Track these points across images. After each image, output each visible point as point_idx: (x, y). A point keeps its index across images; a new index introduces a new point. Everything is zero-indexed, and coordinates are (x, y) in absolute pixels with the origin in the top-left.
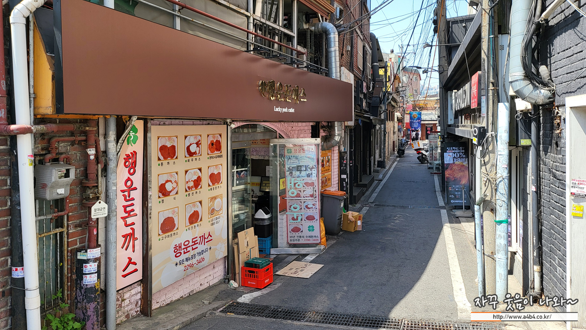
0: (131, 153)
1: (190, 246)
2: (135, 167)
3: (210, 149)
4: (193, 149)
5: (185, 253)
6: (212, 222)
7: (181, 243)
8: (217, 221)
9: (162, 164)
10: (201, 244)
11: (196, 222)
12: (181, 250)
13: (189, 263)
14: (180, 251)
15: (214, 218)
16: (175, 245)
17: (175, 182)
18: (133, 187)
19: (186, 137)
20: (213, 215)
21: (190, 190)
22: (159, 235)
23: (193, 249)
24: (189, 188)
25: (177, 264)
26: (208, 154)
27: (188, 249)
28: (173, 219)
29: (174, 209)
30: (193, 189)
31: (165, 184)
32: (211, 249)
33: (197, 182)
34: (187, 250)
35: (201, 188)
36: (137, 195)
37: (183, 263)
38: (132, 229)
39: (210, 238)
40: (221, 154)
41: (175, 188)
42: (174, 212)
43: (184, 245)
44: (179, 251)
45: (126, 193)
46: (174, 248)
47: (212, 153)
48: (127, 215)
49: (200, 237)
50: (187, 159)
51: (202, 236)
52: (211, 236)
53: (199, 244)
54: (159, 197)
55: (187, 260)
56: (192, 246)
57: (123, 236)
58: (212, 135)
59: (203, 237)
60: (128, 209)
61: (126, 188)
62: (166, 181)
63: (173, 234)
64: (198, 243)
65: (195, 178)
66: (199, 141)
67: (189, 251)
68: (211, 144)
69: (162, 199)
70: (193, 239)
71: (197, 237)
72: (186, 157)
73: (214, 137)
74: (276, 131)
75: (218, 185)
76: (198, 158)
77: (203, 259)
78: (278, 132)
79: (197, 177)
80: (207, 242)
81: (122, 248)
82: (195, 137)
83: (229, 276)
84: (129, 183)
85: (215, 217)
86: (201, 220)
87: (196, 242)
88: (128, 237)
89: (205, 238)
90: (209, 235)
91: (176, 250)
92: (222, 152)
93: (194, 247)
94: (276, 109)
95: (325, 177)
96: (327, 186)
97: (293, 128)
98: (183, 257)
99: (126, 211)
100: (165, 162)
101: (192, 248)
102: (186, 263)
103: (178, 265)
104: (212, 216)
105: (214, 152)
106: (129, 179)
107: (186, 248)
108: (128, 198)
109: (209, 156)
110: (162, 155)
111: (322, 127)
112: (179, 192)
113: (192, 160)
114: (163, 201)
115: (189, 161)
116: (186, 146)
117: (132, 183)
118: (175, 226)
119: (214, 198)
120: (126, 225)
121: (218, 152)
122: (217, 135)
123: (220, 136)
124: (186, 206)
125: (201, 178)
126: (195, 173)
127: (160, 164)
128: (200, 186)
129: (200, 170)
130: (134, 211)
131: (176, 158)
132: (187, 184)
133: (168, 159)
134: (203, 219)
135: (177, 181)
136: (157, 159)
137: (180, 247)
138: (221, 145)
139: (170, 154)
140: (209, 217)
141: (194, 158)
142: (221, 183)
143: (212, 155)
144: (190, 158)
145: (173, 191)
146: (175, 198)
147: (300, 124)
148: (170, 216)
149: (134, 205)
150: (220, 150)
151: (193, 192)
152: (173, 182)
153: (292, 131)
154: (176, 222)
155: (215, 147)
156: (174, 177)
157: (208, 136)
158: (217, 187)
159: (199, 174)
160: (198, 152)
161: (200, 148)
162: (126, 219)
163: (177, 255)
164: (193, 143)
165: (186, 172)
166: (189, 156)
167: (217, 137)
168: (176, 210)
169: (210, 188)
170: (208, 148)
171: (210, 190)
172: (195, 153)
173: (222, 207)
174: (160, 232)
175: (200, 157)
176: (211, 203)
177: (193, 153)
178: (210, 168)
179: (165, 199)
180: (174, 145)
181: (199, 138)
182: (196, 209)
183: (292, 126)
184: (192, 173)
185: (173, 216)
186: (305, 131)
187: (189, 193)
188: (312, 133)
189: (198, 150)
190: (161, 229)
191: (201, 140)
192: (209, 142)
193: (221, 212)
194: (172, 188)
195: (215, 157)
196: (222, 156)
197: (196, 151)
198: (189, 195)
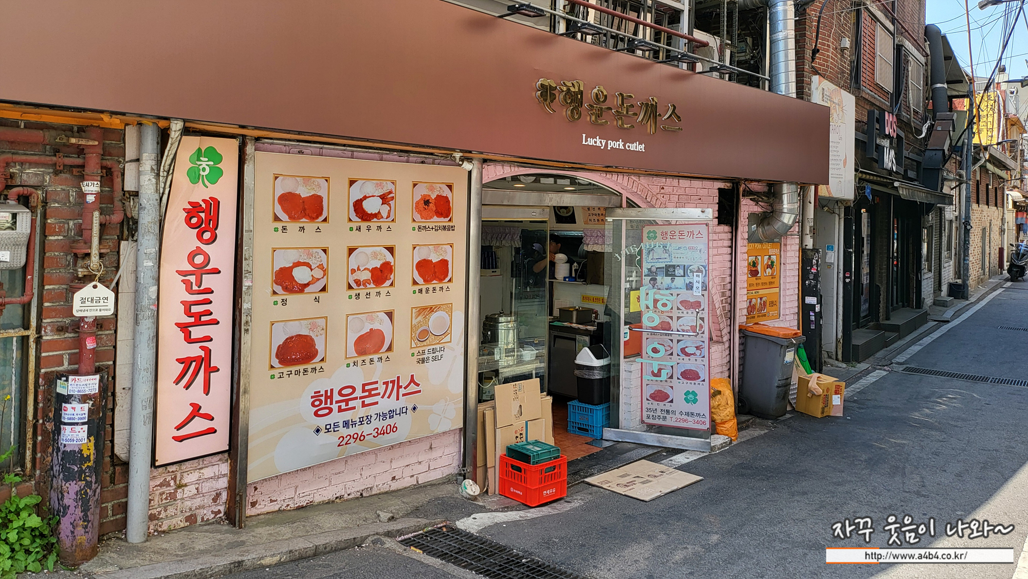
0: (203, 200)
1: (356, 398)
2: (216, 229)
3: (420, 212)
4: (371, 206)
5: (340, 410)
6: (421, 357)
7: (332, 390)
8: (434, 355)
9: (284, 228)
10: (389, 397)
11: (376, 352)
12: (331, 403)
13: (351, 431)
14: (328, 405)
15: (426, 349)
16: (315, 393)
17: (321, 267)
18: (209, 267)
19: (352, 182)
20: (425, 343)
21: (362, 287)
22: (272, 367)
23: (364, 405)
24: (358, 282)
25: (318, 431)
26: (414, 220)
27: (351, 404)
28: (312, 340)
29: (314, 320)
30: (368, 286)
31: (291, 269)
32: (417, 410)
33: (382, 274)
34: (347, 405)
35: (392, 285)
36: (221, 285)
37: (336, 429)
38: (202, 348)
39: (413, 387)
40: (451, 224)
41: (318, 279)
42: (313, 327)
43: (340, 393)
44: (326, 403)
45: (192, 278)
46: (312, 397)
47: (423, 220)
48: (192, 320)
49: (386, 383)
50: (354, 226)
51: (393, 382)
52: (418, 385)
53: (383, 397)
54: (274, 293)
55: (346, 424)
56: (361, 398)
57: (180, 361)
58: (426, 184)
59: (396, 383)
60: (195, 309)
61: (190, 268)
62: (294, 263)
63: (310, 370)
64: (379, 394)
65: (378, 264)
66: (390, 192)
67: (354, 408)
68: (423, 202)
69: (284, 297)
70: (364, 385)
71: (376, 382)
72: (350, 220)
73: (432, 189)
74: (620, 193)
75: (441, 285)
76: (384, 226)
77: (394, 429)
78: (625, 194)
79: (381, 262)
80: (404, 395)
81: (177, 382)
82: (377, 184)
83: (465, 469)
84: (199, 259)
85: (431, 347)
86: (390, 349)
87: (373, 392)
88: (194, 364)
89: (399, 387)
90: (412, 380)
91: (317, 403)
92: (454, 219)
93: (367, 401)
94: (586, 141)
95: (761, 299)
96: (765, 315)
97: (663, 188)
98: (336, 417)
99: (188, 313)
100: (293, 227)
101: (363, 402)
102: (344, 432)
103: (322, 433)
104: (419, 344)
105: (431, 218)
106: (198, 251)
107: (347, 402)
108: (195, 288)
109: (416, 225)
110: (285, 210)
111: (749, 193)
112: (329, 288)
113: (369, 229)
114: (284, 302)
115: (359, 229)
116: (353, 199)
117: (207, 260)
118: (316, 353)
119: (427, 308)
120: (189, 339)
121: (442, 219)
122: (440, 185)
123: (450, 187)
124: (347, 316)
125: (391, 266)
126: (375, 255)
127: (280, 228)
128: (388, 283)
129: (391, 250)
130: (211, 314)
131: (325, 220)
132: (352, 274)
133: (301, 220)
134: (395, 347)
135: (325, 267)
136: (271, 217)
137: (329, 396)
138: (451, 205)
139: (307, 212)
140: (414, 345)
141: (374, 224)
142: (450, 281)
143: (424, 225)
144: (364, 225)
145: (312, 284)
146: (317, 300)
147: (684, 183)
148: (304, 332)
149: (211, 302)
150: (447, 217)
151: (368, 291)
152: (313, 267)
153: (662, 195)
154: (319, 346)
155: (434, 209)
156: (317, 257)
157: (415, 185)
158: (438, 289)
159: (389, 258)
160: (385, 214)
161: (390, 208)
162: (190, 329)
163: (320, 413)
164: (371, 195)
165: (351, 251)
166: (360, 220)
167: (439, 189)
168: (322, 322)
169: (417, 288)
170: (414, 209)
171: (417, 291)
172: (377, 215)
173: (450, 329)
174: (275, 362)
175: (391, 225)
176: (420, 318)
177: (371, 214)
178: (417, 248)
179: (291, 298)
180: (318, 194)
181: (390, 187)
182: (376, 326)
183: (662, 184)
184: (367, 255)
185: (311, 334)
186: (699, 197)
187: (357, 292)
188: (720, 203)
189: (384, 210)
190: (277, 356)
191: (393, 191)
192: (418, 198)
193: (447, 339)
194: (311, 279)
195: (432, 228)
196: (452, 228)
197: (379, 212)
198: (358, 296)
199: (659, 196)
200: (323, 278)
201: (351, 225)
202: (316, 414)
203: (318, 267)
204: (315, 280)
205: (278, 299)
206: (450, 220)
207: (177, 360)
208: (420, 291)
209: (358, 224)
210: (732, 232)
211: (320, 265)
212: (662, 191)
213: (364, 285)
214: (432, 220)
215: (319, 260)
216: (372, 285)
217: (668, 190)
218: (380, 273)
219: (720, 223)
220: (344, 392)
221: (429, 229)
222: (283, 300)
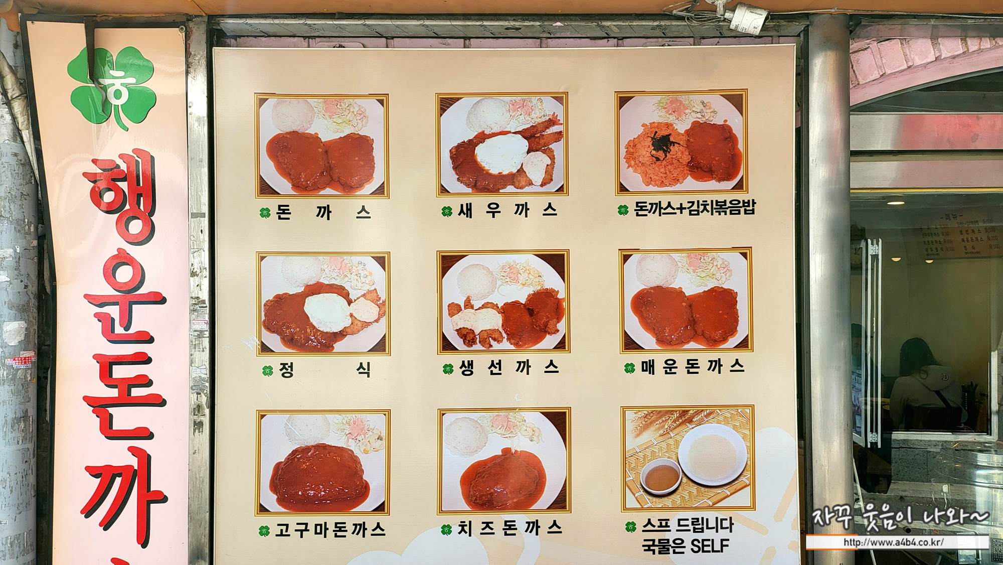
0: (121, 156)
2: (152, 212)
3: (640, 166)
4: (499, 156)
6: (654, 536)
9: (283, 211)
11: (522, 506)
15: (672, 517)
17: (372, 295)
18: (143, 290)
19: (446, 103)
20: (667, 501)
21: (478, 346)
22: (265, 508)
24: (467, 336)
26: (623, 189)
28: (356, 461)
29: (359, 415)
30: (495, 345)
31: (300, 298)
33: (532, 319)
35: (561, 345)
38: (133, 450)
40: (741, 196)
41: (366, 324)
42: (358, 430)
45: (114, 311)
47: (651, 188)
48: (114, 393)
50: (455, 204)
58: (657, 98)
60: (120, 372)
61: (109, 291)
62: (307, 286)
63: (350, 527)
65: (515, 294)
66: (552, 122)
68: (648, 142)
69: (287, 360)
72: (444, 190)
73: (677, 108)
75: (714, 355)
76: (537, 204)
79: (530, 291)
81: (87, 512)
82: (513, 104)
84: (125, 274)
85: (689, 515)
86: (560, 503)
88: (120, 480)
99: (107, 378)
100: (304, 206)
104: (649, 501)
105: (676, 181)
106: (122, 259)
108: (119, 330)
109: (630, 201)
110: (284, 170)
112: (394, 343)
113: (493, 210)
114: (287, 370)
115: (467, 211)
116: (451, 141)
117: (140, 277)
118: (363, 491)
119: (672, 412)
120: (109, 431)
121: (712, 184)
122: (706, 98)
123: (737, 100)
124: (442, 413)
125: (559, 303)
126: (512, 274)
127: (274, 210)
128: (550, 341)
129: (557, 261)
130: (149, 383)
131: (380, 191)
132: (451, 315)
133: (322, 192)
134: (576, 498)
135: (383, 297)
136: (253, 186)
138: (741, 146)
139: (335, 173)
140: (632, 502)
141: (507, 201)
142: (744, 344)
143: (655, 199)
144: (480, 202)
145: (352, 334)
146: (365, 370)
148: (335, 440)
149: (148, 361)
150: (728, 177)
151: (496, 358)
152: (351, 297)
154: (372, 474)
155: (686, 158)
156: (363, 273)
157: (623, 101)
158: (703, 364)
159: (551, 279)
160: (536, 174)
161: (552, 158)
162: (111, 410)
164: (496, 130)
165: (448, 262)
166: (470, 190)
167: (699, 108)
168: (377, 422)
169: (637, 358)
170: (623, 161)
171: (638, 367)
172: (517, 178)
173: (748, 474)
174: (270, 500)
175: (556, 200)
176: (649, 436)
177: (500, 176)
178: (635, 258)
179: (302, 362)
180: (362, 133)
181: (548, 108)
182: (520, 444)
184: (491, 273)
185: (352, 446)
187: (467, 358)
189: (536, 166)
190: (275, 486)
191: (561, 118)
192: (633, 130)
193: (742, 498)
194: (347, 322)
195: (681, 209)
196: (749, 207)
197: (521, 171)
198: (468, 368)
200: (377, 321)
201: (446, 201)
203: (364, 295)
204: (357, 326)
205: (275, 362)
206: (739, 186)
207: (88, 469)
208: (649, 367)
209: (465, 201)
211: (369, 292)
213: (483, 342)
214: (678, 187)
215: (368, 280)
216: (506, 345)
218: (527, 317)
221: (669, 210)
222: (284, 365)
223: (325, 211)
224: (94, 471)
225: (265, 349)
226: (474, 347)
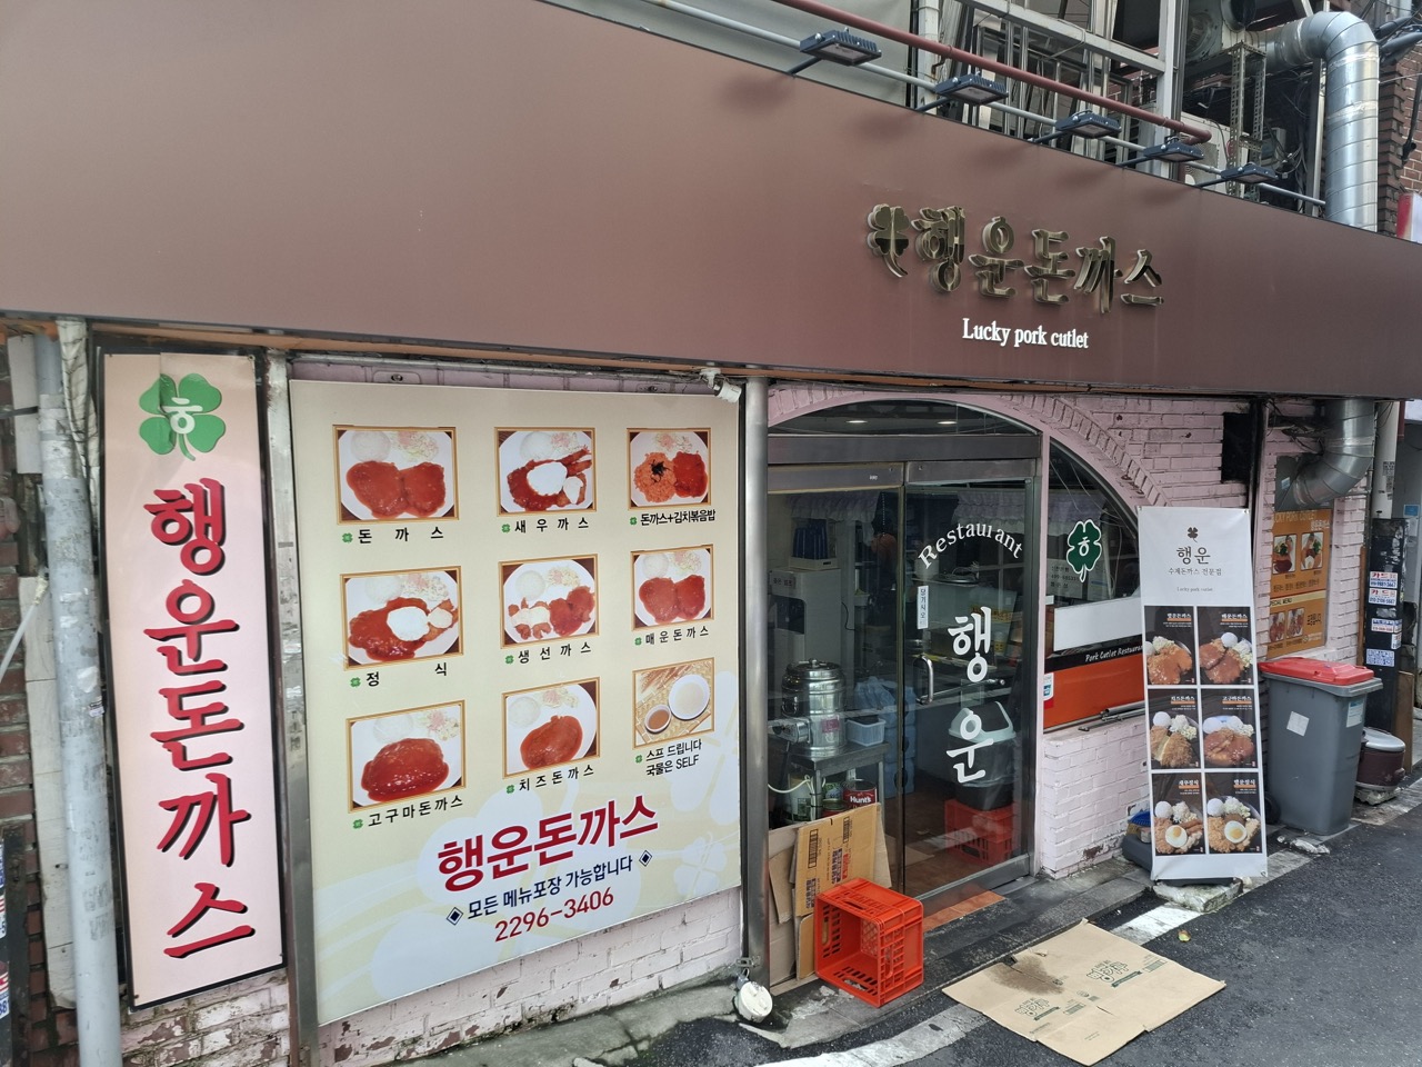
1: (528, 849)
2: (222, 542)
3: (644, 487)
4: (544, 481)
5: (497, 873)
6: (655, 762)
7: (479, 839)
8: (682, 757)
9: (364, 535)
10: (594, 841)
11: (565, 758)
12: (479, 863)
13: (521, 909)
14: (474, 867)
15: (665, 746)
16: (447, 846)
17: (446, 605)
18: (213, 620)
19: (503, 436)
20: (662, 736)
21: (532, 638)
22: (356, 806)
23: (544, 860)
24: (524, 631)
25: (455, 916)
26: (633, 505)
27: (519, 860)
28: (435, 747)
29: (438, 709)
30: (545, 636)
31: (383, 614)
32: (651, 862)
33: (571, 613)
34: (510, 863)
35: (592, 630)
37: (490, 910)
38: (212, 777)
39: (641, 820)
40: (707, 508)
41: (442, 630)
42: (437, 722)
43: (496, 843)
44: (469, 864)
45: (181, 643)
46: (441, 855)
47: (652, 503)
49: (588, 817)
50: (512, 521)
51: (601, 813)
52: (650, 814)
53: (581, 842)
55: (510, 898)
56: (537, 847)
58: (655, 433)
59: (608, 815)
60: (190, 703)
61: (175, 624)
62: (390, 603)
63: (433, 805)
64: (573, 837)
65: (563, 593)
66: (583, 452)
67: (525, 867)
68: (649, 468)
69: (373, 670)
70: (543, 824)
71: (568, 816)
72: (503, 511)
73: (667, 442)
74: (1038, 430)
75: (690, 625)
76: (574, 519)
77: (606, 899)
78: (1048, 432)
79: (570, 589)
80: (623, 835)
81: (166, 845)
82: (556, 437)
83: (747, 960)
84: (191, 605)
85: (675, 743)
86: (593, 751)
87: (561, 835)
88: (197, 809)
89: (614, 821)
90: (639, 807)
91: (451, 865)
92: (713, 498)
93: (551, 852)
94: (971, 331)
95: (1294, 611)
97: (1120, 418)
98: (490, 887)
99: (178, 712)
100: (383, 530)
101: (543, 855)
102: (505, 913)
103: (462, 920)
104: (651, 737)
105: (667, 497)
106: (187, 590)
107: (510, 857)
108: (187, 661)
109: (638, 514)
110: (365, 498)
111: (1279, 420)
112: (466, 645)
113: (542, 525)
114: (373, 679)
115: (522, 527)
116: (507, 470)
117: (209, 605)
118: (442, 772)
119: (664, 671)
120: (183, 763)
121: (690, 499)
122: (686, 434)
123: (704, 436)
124: (505, 696)
125: (590, 596)
126: (557, 576)
127: (356, 535)
128: (585, 627)
129: (588, 564)
130: (225, 710)
131: (450, 513)
132: (511, 614)
133: (400, 517)
134: (603, 747)
135: (455, 604)
136: (335, 513)
137: (475, 851)
138: (706, 471)
139: (412, 499)
140: (640, 741)
141: (552, 515)
142: (708, 615)
143: (653, 512)
144: (532, 519)
145: (431, 639)
146: (441, 670)
147: (1160, 406)
148: (418, 734)
149: (223, 688)
150: (699, 493)
151: (545, 646)
152: (429, 608)
153: (1118, 431)
154: (450, 756)
155: (673, 480)
156: (438, 586)
157: (633, 436)
158: (684, 632)
159: (583, 578)
160: (573, 495)
161: (584, 482)
162: (183, 742)
163: (457, 882)
164: (543, 459)
165: (507, 570)
166: (523, 510)
167: (681, 442)
168: (453, 713)
169: (642, 633)
170: (633, 482)
171: (644, 640)
172: (558, 499)
173: (710, 707)
174: (362, 796)
175: (588, 515)
176: (651, 690)
177: (546, 497)
178: (641, 557)
179: (387, 670)
180: (434, 462)
181: (580, 441)
182: (563, 711)
183: (1118, 410)
184: (541, 577)
185: (435, 737)
186: (1187, 432)
187: (523, 649)
188: (1226, 442)
189: (572, 488)
190: (365, 784)
191: (590, 449)
192: (639, 460)
193: (706, 724)
194: (426, 631)
195: (670, 518)
196: (710, 516)
197: (562, 492)
198: (525, 657)
199: (1111, 433)
200: (451, 626)
201: (505, 519)
202: (450, 886)
203: (440, 606)
204: (435, 633)
205: (361, 673)
206: (705, 500)
207: (162, 804)
208: (650, 639)
209: (520, 518)
210: (1246, 495)
211: (444, 602)
212: (1119, 423)
213: (537, 634)
214: (668, 502)
215: (442, 592)
216: (553, 634)
217: (1128, 420)
218: (567, 610)
219: (1225, 478)
220: (503, 840)
221: (663, 520)
222: (370, 675)
223: (403, 533)
224: (169, 806)
225: (352, 663)
226: (530, 639)
